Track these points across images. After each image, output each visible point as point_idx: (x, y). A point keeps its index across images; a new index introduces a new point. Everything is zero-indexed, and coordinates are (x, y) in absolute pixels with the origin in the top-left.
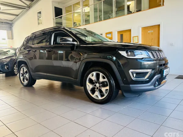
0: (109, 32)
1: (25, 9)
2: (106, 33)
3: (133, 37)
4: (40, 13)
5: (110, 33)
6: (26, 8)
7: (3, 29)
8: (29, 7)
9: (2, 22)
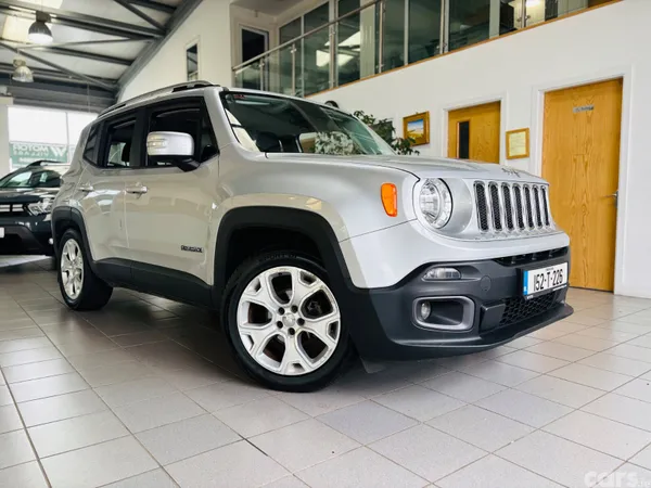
0: (418, 115)
1: (151, 37)
2: (405, 118)
3: (508, 133)
4: (194, 50)
5: (422, 118)
6: (156, 36)
7: (86, 110)
8: (164, 31)
9: (84, 86)
